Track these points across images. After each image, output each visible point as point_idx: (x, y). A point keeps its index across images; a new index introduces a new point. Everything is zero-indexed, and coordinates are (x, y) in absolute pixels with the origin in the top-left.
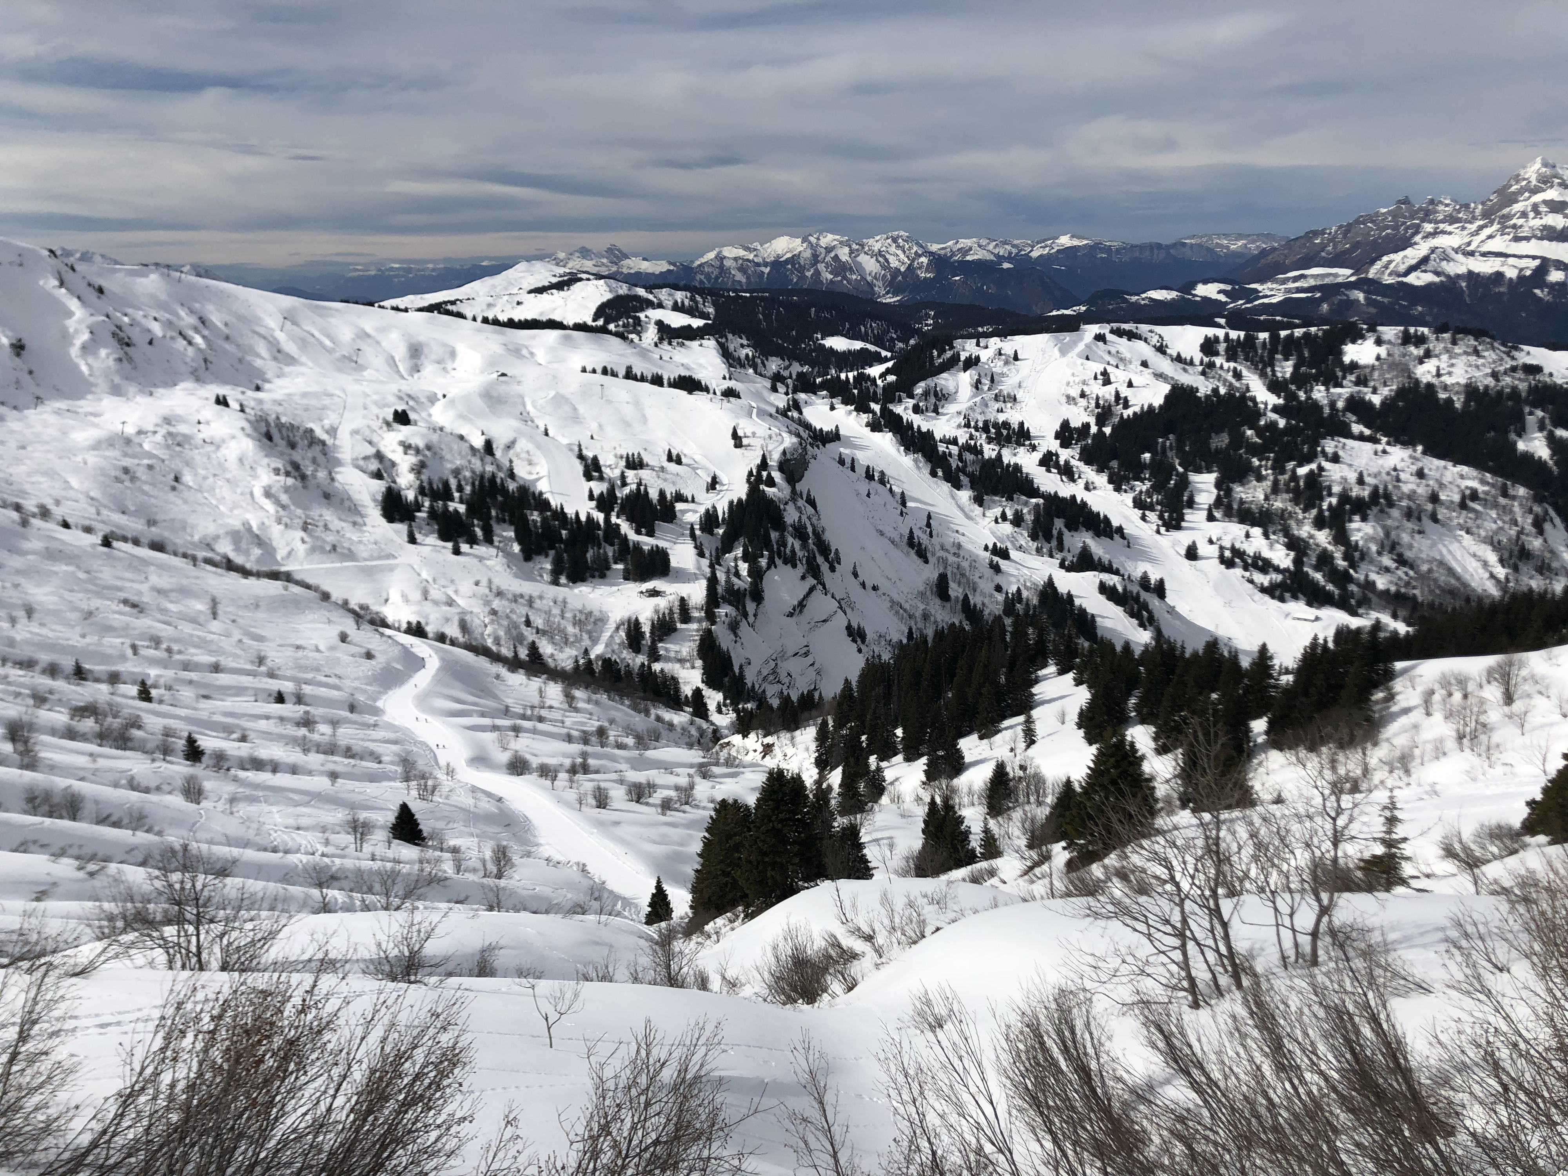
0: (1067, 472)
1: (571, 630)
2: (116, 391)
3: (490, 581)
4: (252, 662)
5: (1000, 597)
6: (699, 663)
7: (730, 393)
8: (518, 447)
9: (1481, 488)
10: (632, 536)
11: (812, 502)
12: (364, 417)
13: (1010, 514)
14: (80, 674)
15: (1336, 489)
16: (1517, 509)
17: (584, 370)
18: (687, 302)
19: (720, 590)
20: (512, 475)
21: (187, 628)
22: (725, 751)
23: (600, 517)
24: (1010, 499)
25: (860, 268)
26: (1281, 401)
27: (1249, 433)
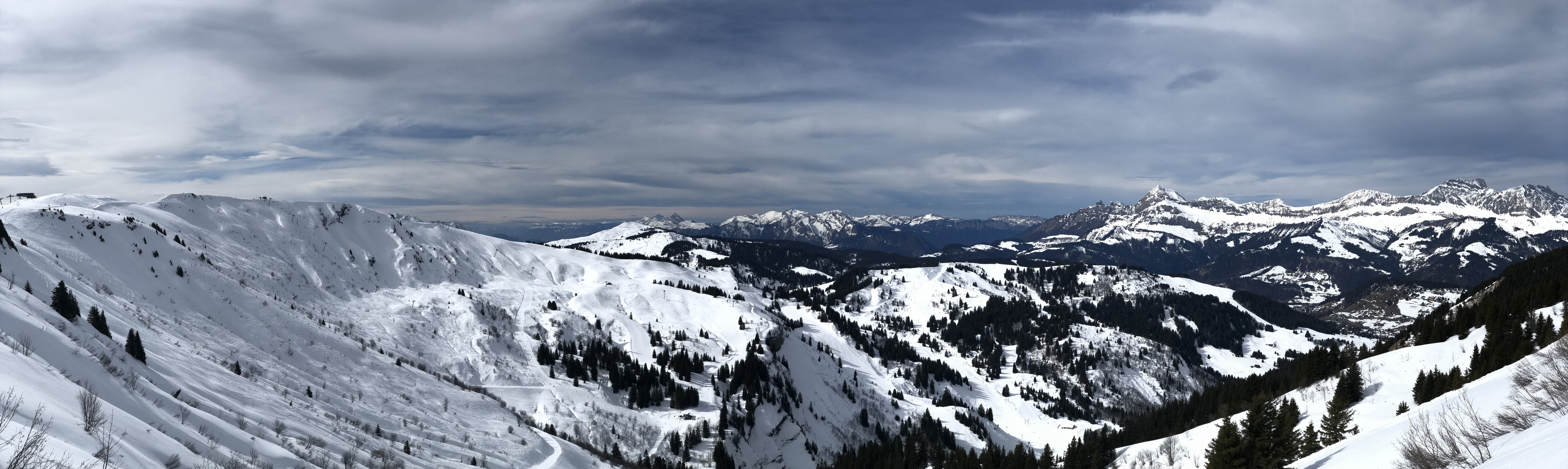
0: (935, 346)
1: (638, 437)
2: (412, 285)
3: (594, 404)
4: (462, 439)
5: (898, 424)
6: (714, 464)
7: (738, 298)
8: (615, 325)
9: (1148, 348)
10: (677, 381)
11: (785, 364)
12: (533, 304)
13: (903, 371)
14: (378, 433)
15: (1079, 352)
16: (1165, 357)
17: (655, 282)
18: (715, 246)
19: (728, 417)
20: (610, 341)
21: (431, 415)
23: (659, 368)
24: (903, 362)
25: (815, 229)
26: (1048, 305)
27: (1033, 322)
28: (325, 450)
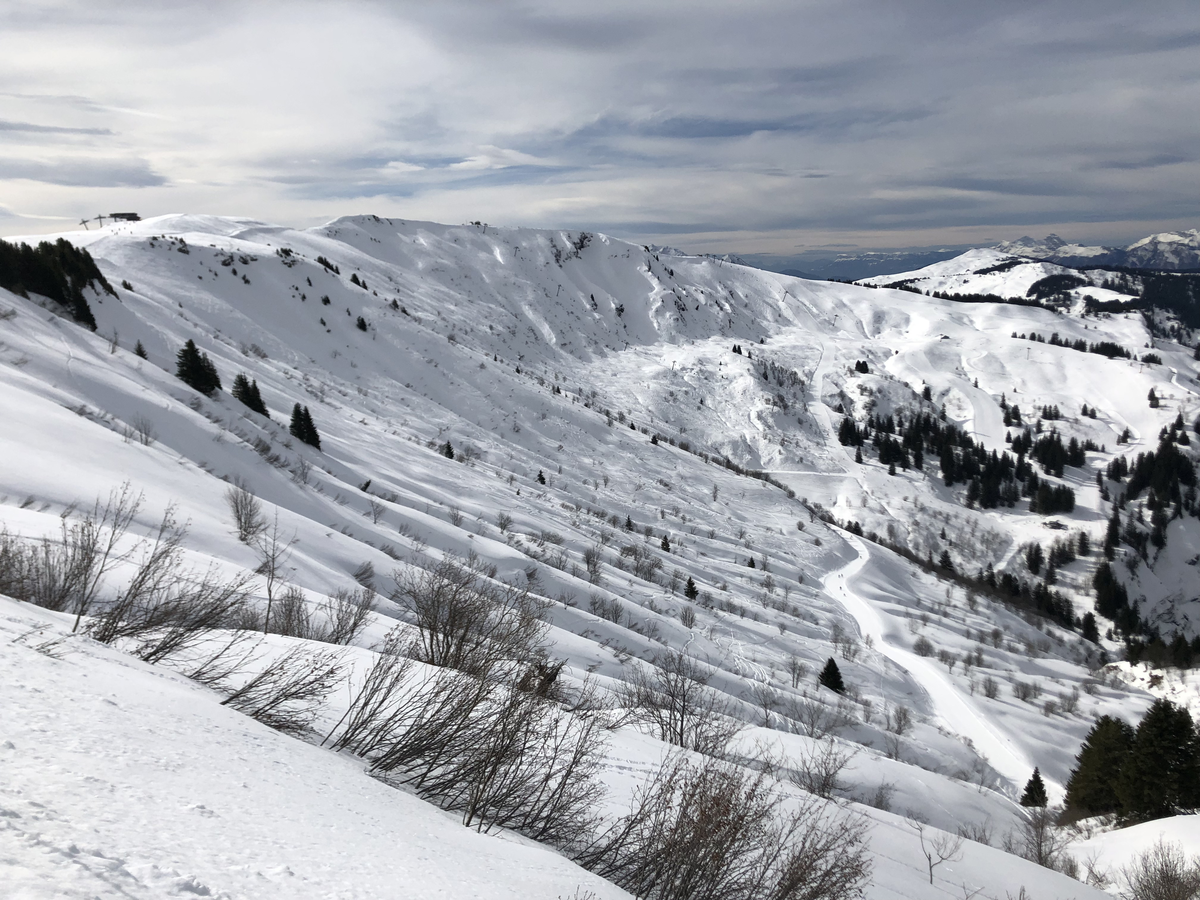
1: (979, 546)
2: (672, 340)
3: (916, 499)
4: (736, 535)
6: (1093, 592)
7: (1150, 360)
8: (951, 395)
10: (1042, 475)
12: (835, 365)
14: (629, 526)
17: (1014, 336)
18: (1117, 281)
19: (1121, 531)
20: (943, 417)
21: (696, 504)
22: (1112, 674)
23: (1014, 456)
28: (562, 548)
